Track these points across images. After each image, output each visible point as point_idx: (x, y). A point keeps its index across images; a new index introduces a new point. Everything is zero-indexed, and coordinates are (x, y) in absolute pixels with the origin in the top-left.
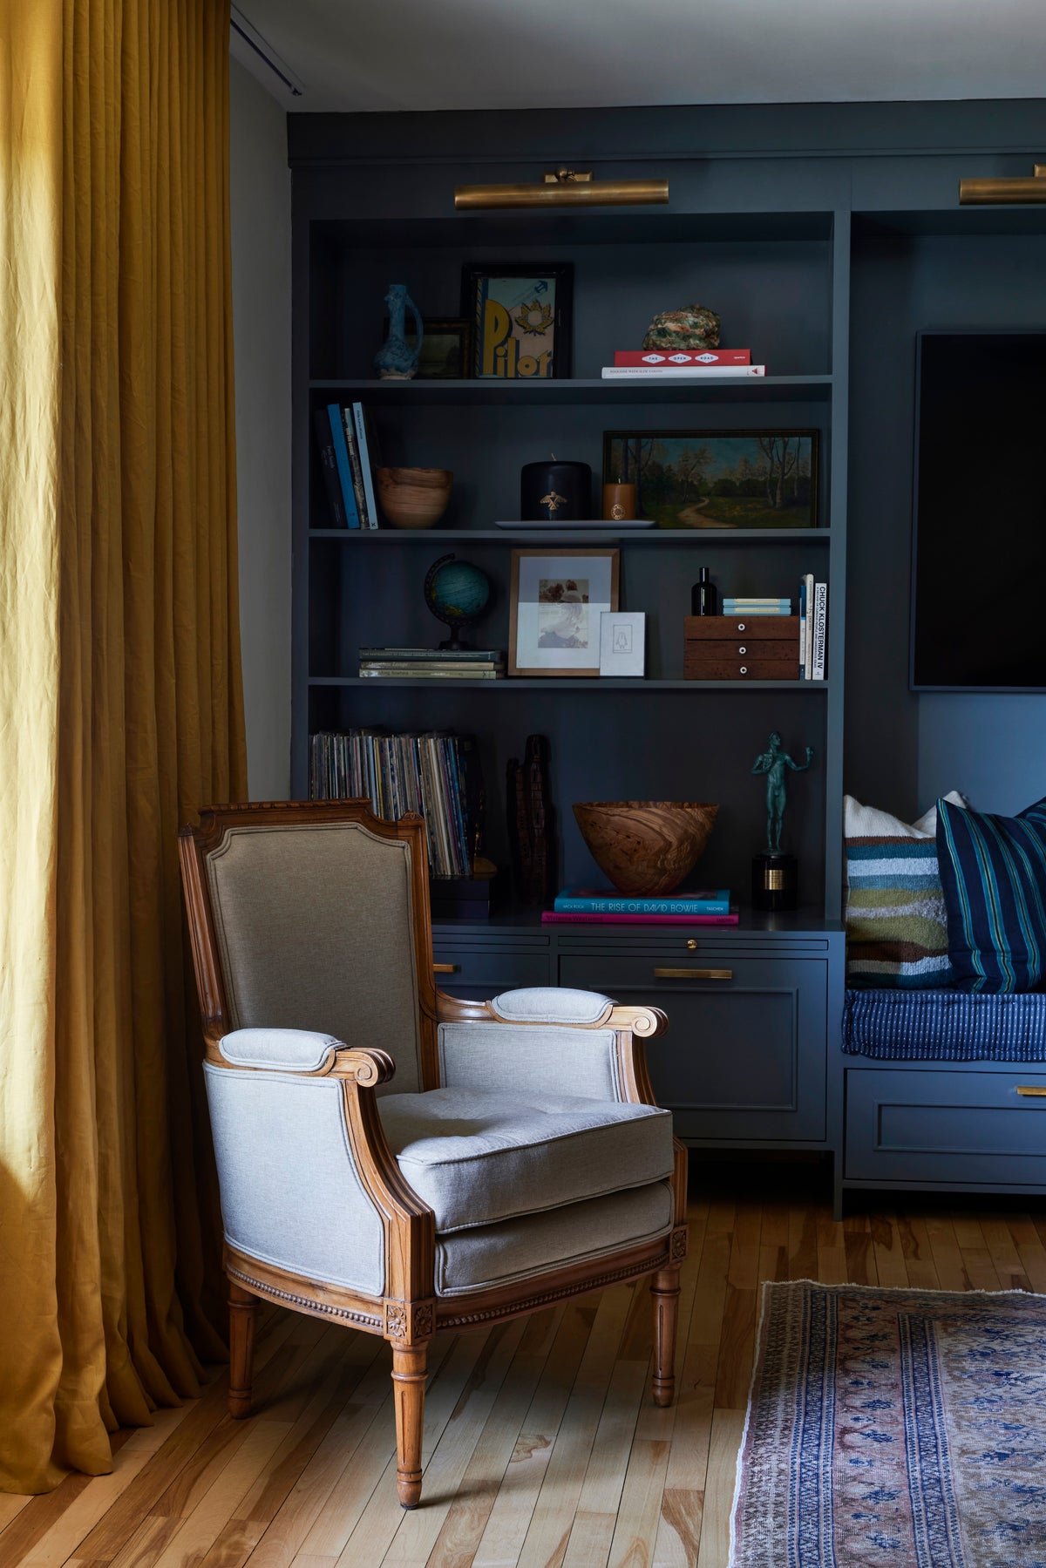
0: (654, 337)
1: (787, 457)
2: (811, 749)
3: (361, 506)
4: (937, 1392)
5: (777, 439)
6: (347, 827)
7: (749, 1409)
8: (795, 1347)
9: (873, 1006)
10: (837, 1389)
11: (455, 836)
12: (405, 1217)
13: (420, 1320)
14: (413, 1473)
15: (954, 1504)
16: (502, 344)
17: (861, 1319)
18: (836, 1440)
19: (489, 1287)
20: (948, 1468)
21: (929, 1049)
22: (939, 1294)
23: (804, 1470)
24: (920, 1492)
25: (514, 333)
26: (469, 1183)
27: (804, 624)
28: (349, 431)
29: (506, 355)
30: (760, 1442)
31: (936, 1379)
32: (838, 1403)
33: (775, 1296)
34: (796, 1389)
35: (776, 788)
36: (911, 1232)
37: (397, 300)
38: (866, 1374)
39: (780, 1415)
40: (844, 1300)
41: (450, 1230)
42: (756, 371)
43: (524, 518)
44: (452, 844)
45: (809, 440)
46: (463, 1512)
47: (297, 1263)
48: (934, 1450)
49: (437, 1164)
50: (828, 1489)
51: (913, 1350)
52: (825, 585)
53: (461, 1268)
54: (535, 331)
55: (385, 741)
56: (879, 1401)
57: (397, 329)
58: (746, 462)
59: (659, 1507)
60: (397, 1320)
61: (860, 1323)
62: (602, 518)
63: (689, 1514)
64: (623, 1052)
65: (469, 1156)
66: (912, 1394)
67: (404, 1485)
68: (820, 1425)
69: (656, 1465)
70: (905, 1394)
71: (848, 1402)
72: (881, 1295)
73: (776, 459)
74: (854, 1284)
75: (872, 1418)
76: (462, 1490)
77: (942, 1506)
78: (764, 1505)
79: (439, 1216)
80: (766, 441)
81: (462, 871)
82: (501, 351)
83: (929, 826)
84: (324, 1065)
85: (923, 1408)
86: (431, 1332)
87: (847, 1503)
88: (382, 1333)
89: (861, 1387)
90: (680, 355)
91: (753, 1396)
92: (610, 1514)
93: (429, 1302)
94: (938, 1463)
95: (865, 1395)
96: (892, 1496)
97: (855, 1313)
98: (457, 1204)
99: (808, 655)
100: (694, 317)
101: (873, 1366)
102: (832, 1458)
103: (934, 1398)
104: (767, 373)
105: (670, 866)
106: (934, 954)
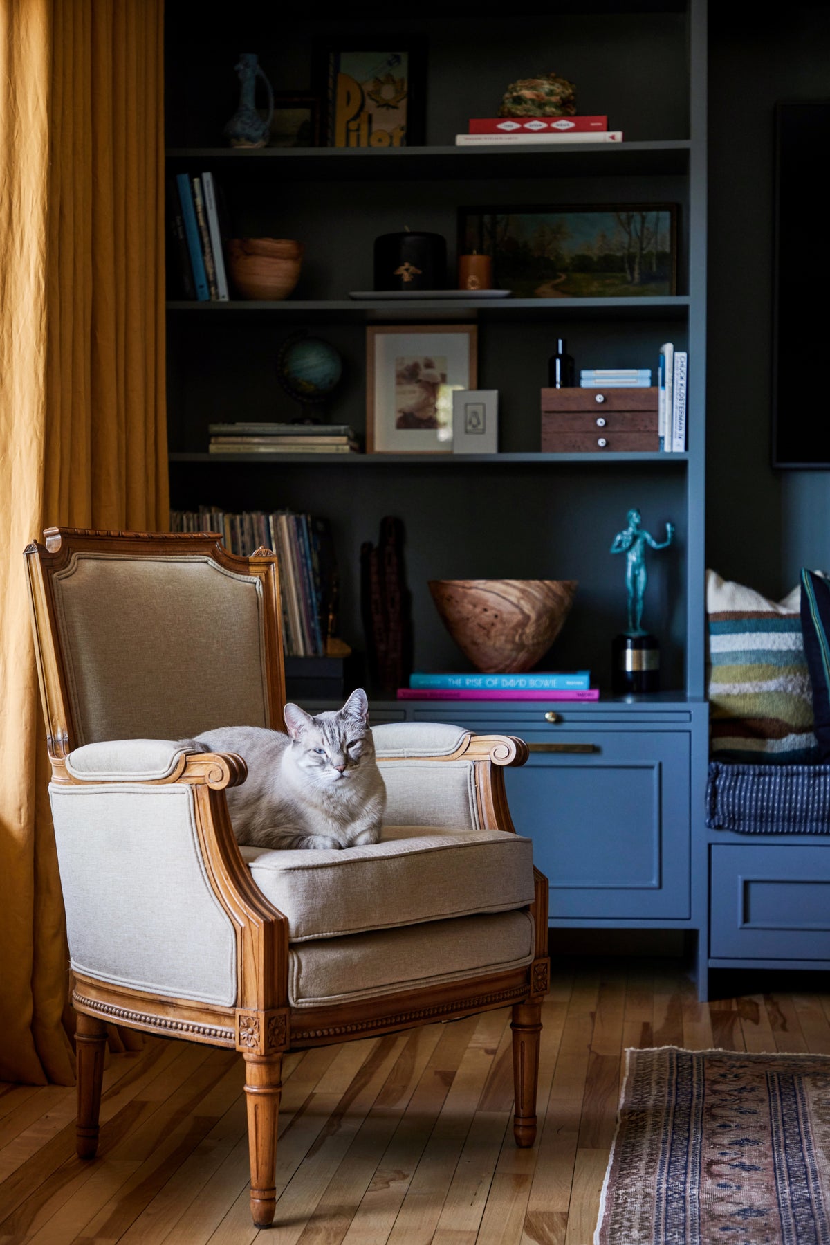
0: (509, 105)
1: (645, 232)
2: (672, 526)
3: (211, 278)
4: (807, 1132)
5: (635, 213)
6: (197, 560)
7: (613, 1148)
8: (661, 1099)
9: (737, 779)
10: (704, 1130)
11: (308, 615)
12: (259, 923)
13: (274, 1030)
14: (266, 1190)
15: (825, 1219)
16: (354, 119)
17: (729, 1076)
18: (703, 1170)
19: (345, 999)
20: (818, 1191)
21: (794, 822)
22: (807, 1057)
23: (670, 1193)
24: (790, 1209)
25: (366, 108)
26: (324, 889)
27: (664, 394)
28: (199, 201)
29: (358, 130)
30: (625, 1172)
31: (806, 1122)
32: (705, 1141)
33: (639, 1061)
34: (663, 1130)
35: (635, 567)
36: (779, 1011)
37: (249, 70)
38: (734, 1119)
39: (645, 1151)
40: (710, 1061)
41: (304, 938)
42: (613, 137)
43: (377, 289)
44: (305, 623)
45: (665, 215)
46: (318, 1231)
47: (146, 980)
48: (804, 1177)
49: (290, 869)
50: (695, 1208)
51: (782, 1100)
52: (684, 354)
53: (315, 978)
54: (388, 105)
55: (235, 519)
56: (747, 1140)
57: (248, 100)
58: (604, 237)
59: (522, 1226)
60: (250, 1030)
61: (727, 1080)
62: (457, 287)
63: (552, 1230)
64: (482, 782)
65: (324, 862)
66: (781, 1134)
67: (258, 1203)
68: (687, 1158)
69: (518, 1192)
70: (774, 1134)
71: (715, 1140)
72: (748, 1058)
73: (633, 233)
74: (720, 1050)
75: (740, 1153)
76: (317, 1213)
77: (812, 1221)
78: (629, 1220)
79: (293, 923)
80: (623, 216)
81: (316, 651)
82: (353, 126)
83: (794, 603)
84: (173, 771)
85: (793, 1145)
86: (285, 1043)
87: (715, 1218)
88: (234, 1045)
89: (728, 1129)
90: (536, 122)
91: (617, 1138)
92: (471, 1232)
93: (283, 1011)
94: (808, 1187)
95: (733, 1134)
96: (761, 1213)
97: (722, 1071)
98: (312, 911)
99: (667, 427)
100: (551, 84)
101: (741, 1113)
102: (699, 1183)
103: (804, 1137)
104: (624, 139)
105: (528, 641)
106: (800, 730)
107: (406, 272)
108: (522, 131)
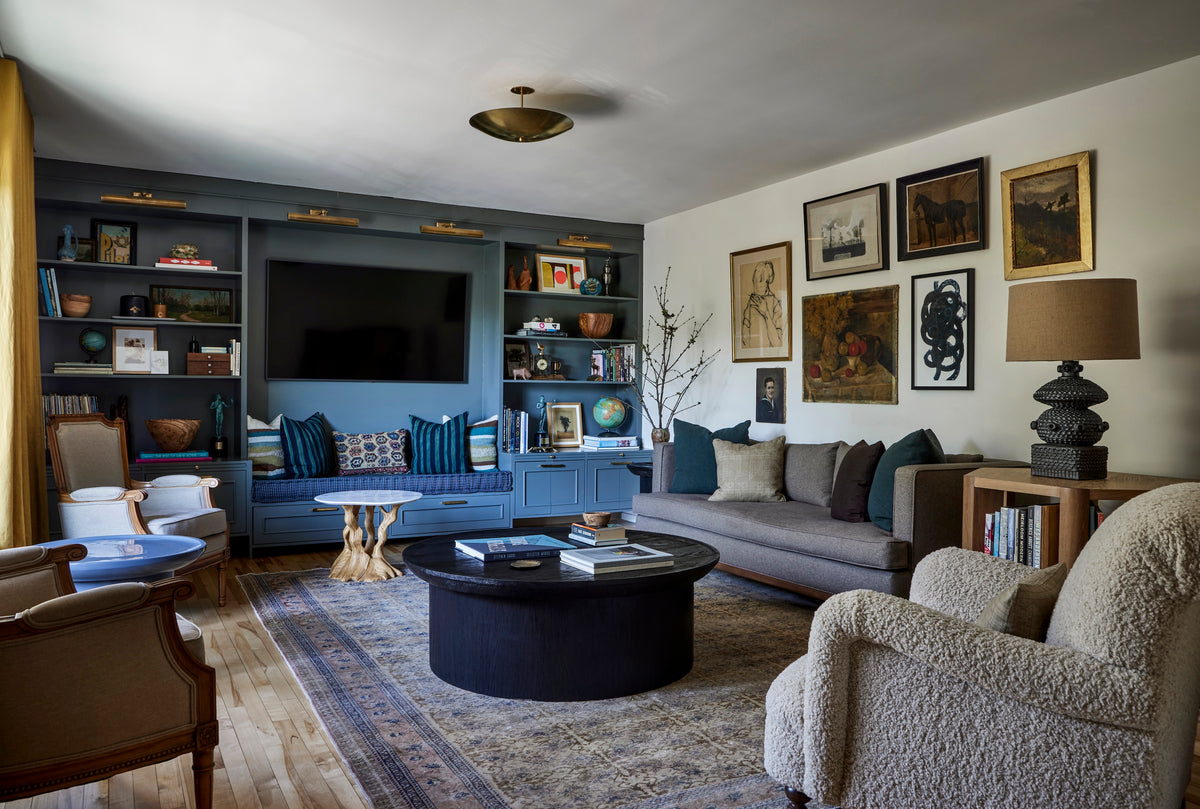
0: (175, 253)
3: (54, 308)
4: (308, 592)
5: (217, 291)
6: (97, 423)
7: (251, 603)
8: (257, 588)
9: (261, 486)
10: (277, 595)
16: (108, 250)
17: (274, 579)
18: (284, 604)
22: (296, 572)
23: (278, 612)
24: (315, 611)
25: (113, 246)
27: (232, 356)
28: (50, 280)
29: (110, 255)
30: (260, 609)
31: (306, 589)
32: (279, 598)
33: (242, 578)
34: (264, 597)
35: (220, 413)
36: (278, 560)
37: (68, 230)
38: (284, 591)
39: (263, 602)
40: (267, 576)
42: (214, 268)
43: (120, 314)
45: (228, 293)
48: (314, 602)
49: (160, 525)
51: (296, 584)
52: (240, 343)
54: (122, 246)
56: (292, 596)
57: (68, 242)
58: (205, 299)
62: (154, 316)
63: (249, 626)
64: (205, 493)
66: (301, 593)
68: (277, 603)
69: (230, 618)
71: (282, 597)
73: (216, 298)
75: (292, 599)
78: (271, 622)
80: (213, 292)
82: (108, 253)
83: (276, 424)
84: (122, 496)
85: (306, 596)
89: (284, 594)
90: (185, 261)
91: (250, 600)
94: (317, 605)
97: (271, 579)
99: (234, 367)
100: (190, 247)
104: (218, 270)
105: (185, 441)
106: (279, 468)
107: (134, 309)
108: (190, 264)
